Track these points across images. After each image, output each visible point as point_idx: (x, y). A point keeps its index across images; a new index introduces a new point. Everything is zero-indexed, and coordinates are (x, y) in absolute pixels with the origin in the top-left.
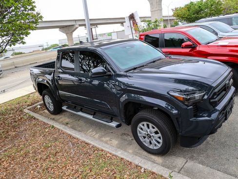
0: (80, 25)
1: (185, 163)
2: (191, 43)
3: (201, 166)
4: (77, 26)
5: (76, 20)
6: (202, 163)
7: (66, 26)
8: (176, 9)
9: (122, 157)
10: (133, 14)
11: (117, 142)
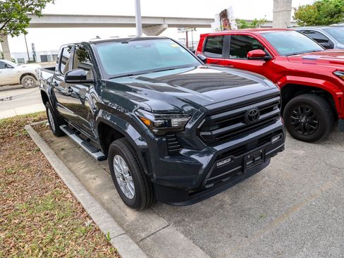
0: (170, 26)
1: (164, 228)
2: (263, 52)
3: (182, 236)
4: (165, 26)
5: (164, 18)
6: (187, 233)
7: (150, 26)
8: (300, 8)
9: (80, 201)
10: (226, 10)
11: (100, 182)
